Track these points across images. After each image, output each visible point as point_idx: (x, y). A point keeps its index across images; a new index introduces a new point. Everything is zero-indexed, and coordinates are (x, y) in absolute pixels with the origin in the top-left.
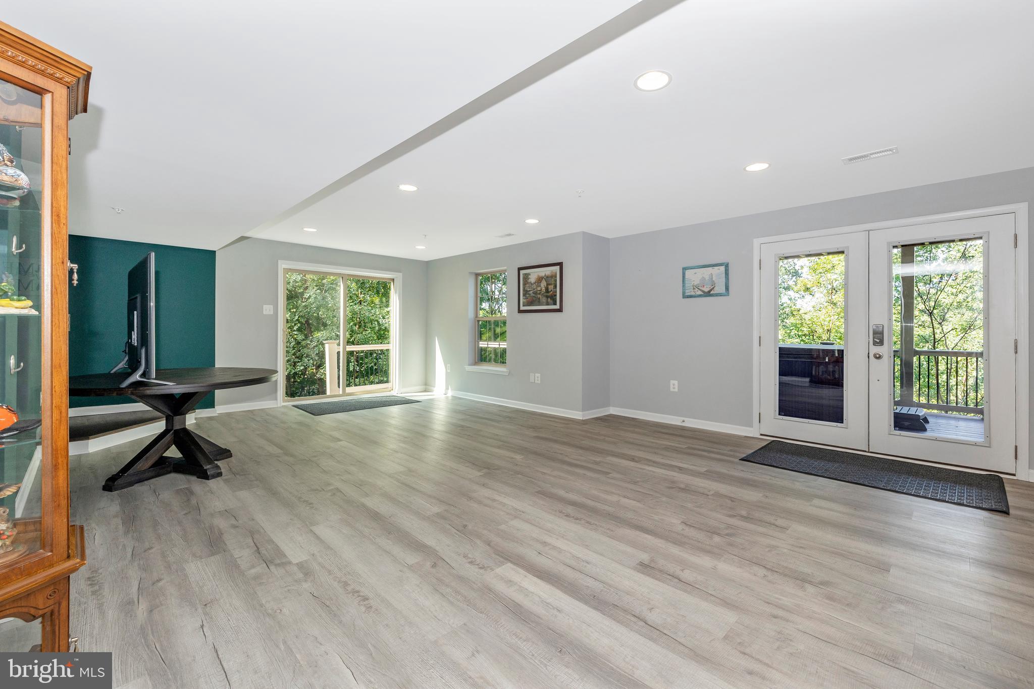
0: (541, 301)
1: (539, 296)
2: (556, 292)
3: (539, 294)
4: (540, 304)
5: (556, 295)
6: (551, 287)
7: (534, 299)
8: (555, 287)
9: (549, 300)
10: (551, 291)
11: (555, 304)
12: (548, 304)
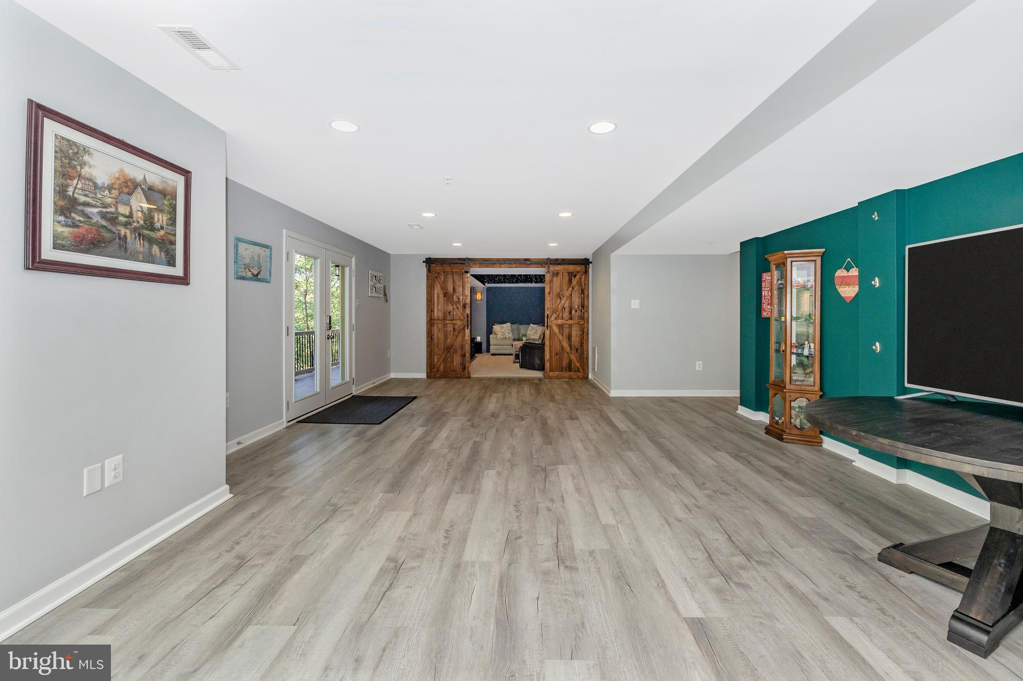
0: (129, 246)
1: (123, 231)
2: (175, 235)
3: (126, 225)
4: (124, 252)
5: (173, 243)
6: (161, 219)
7: (107, 235)
8: (173, 221)
9: (156, 249)
10: (162, 228)
11: (171, 262)
12: (150, 259)
